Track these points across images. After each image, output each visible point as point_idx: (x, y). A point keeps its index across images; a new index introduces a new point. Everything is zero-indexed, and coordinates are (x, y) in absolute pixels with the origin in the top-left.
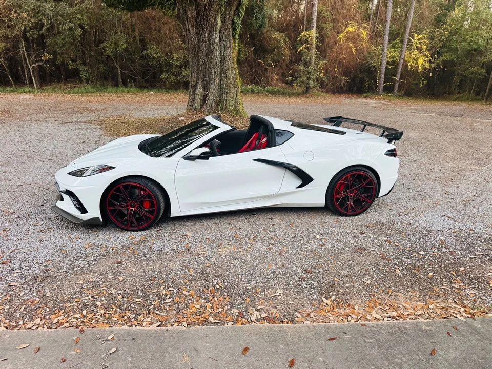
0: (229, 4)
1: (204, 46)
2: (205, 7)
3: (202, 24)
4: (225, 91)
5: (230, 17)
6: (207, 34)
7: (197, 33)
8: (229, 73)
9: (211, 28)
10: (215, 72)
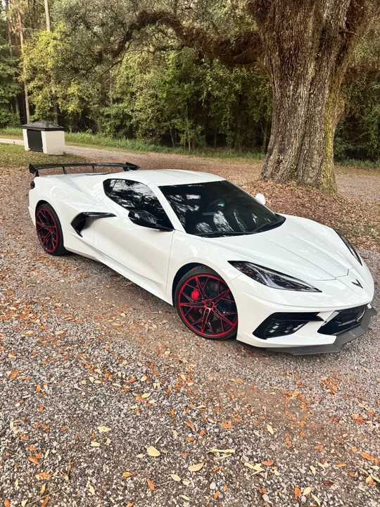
0: (328, 46)
1: (287, 101)
2: (290, 52)
3: (286, 75)
4: (304, 159)
5: (328, 64)
6: (292, 87)
7: (280, 87)
8: (315, 137)
9: (298, 79)
10: (296, 134)
